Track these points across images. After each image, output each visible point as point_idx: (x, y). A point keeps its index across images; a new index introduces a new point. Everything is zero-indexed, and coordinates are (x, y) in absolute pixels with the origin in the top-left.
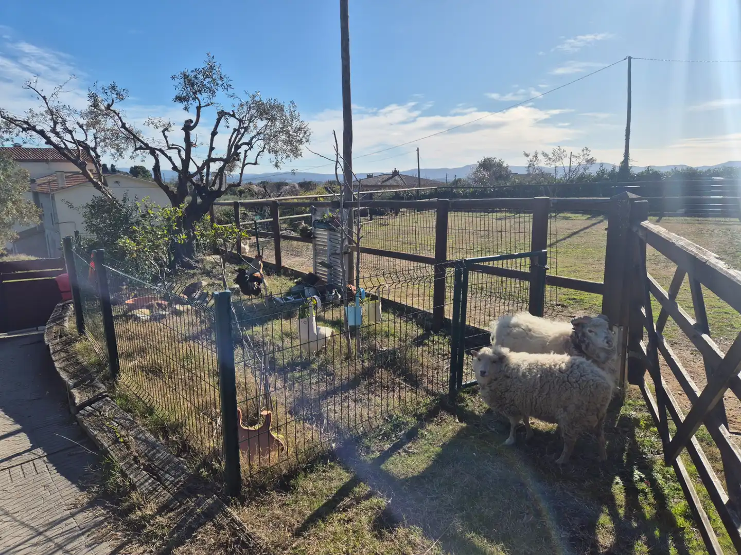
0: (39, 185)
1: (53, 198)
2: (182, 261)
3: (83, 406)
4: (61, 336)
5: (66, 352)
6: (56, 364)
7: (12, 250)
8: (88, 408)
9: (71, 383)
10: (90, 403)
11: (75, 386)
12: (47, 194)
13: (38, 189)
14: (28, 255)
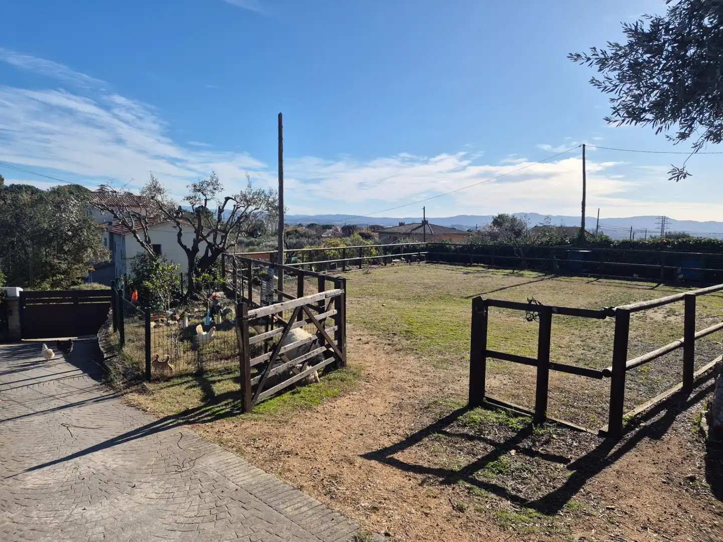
0: (114, 227)
1: (124, 239)
2: (191, 295)
3: (107, 358)
4: (106, 334)
5: (106, 340)
6: (100, 345)
7: (88, 279)
8: (109, 359)
9: (104, 352)
10: (109, 358)
11: (105, 353)
12: (120, 235)
13: (114, 229)
14: (100, 284)
